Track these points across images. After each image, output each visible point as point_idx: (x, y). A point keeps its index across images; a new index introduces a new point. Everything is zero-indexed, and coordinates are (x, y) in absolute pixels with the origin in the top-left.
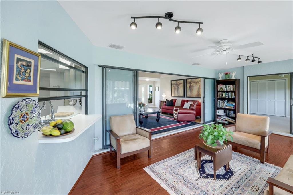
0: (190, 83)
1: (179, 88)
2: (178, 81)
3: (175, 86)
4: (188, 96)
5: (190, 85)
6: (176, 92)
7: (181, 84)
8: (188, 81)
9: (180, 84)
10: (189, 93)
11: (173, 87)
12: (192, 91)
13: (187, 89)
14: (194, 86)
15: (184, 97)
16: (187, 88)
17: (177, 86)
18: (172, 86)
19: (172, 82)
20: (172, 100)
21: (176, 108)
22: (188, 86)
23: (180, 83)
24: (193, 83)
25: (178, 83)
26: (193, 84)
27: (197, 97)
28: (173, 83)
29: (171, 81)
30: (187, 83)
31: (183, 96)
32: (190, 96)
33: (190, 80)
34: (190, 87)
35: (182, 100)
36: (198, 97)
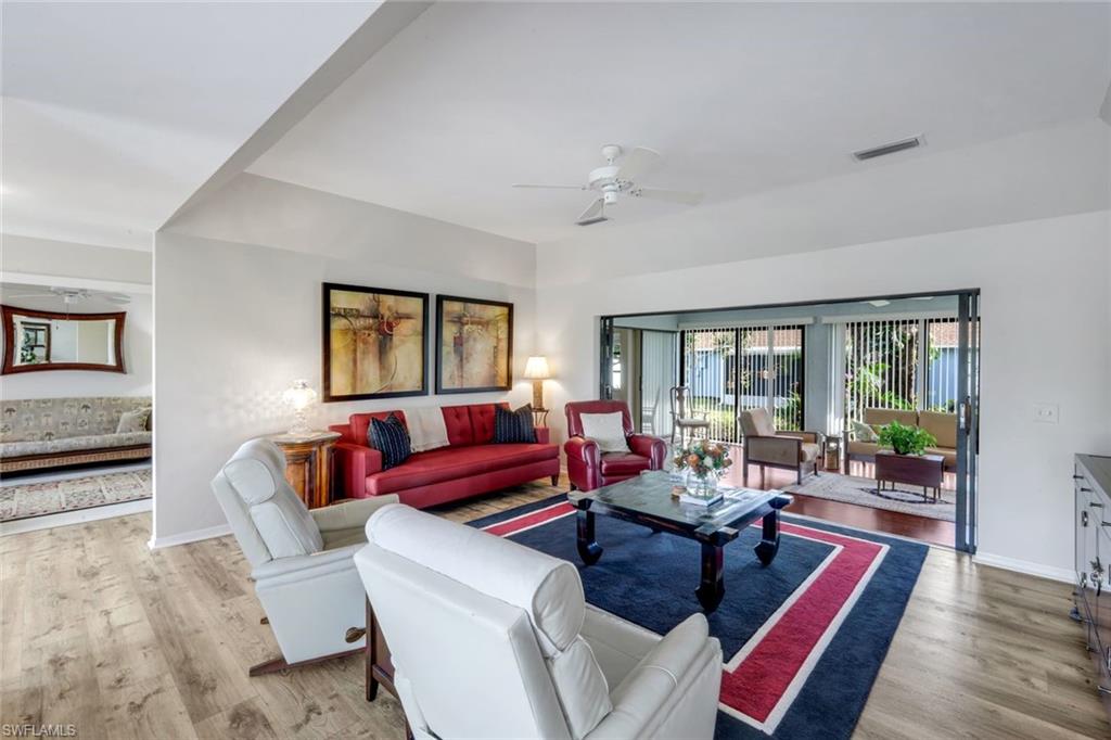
0: (459, 321)
1: (396, 339)
2: (383, 297)
4: (443, 387)
5: (461, 332)
6: (371, 368)
7: (408, 317)
8: (445, 306)
9: (400, 317)
10: (451, 373)
11: (346, 330)
12: (466, 359)
13: (444, 350)
14: (475, 340)
16: (440, 342)
17: (379, 331)
18: (337, 324)
19: (337, 296)
23: (402, 310)
24: (472, 323)
25: (384, 311)
26: (474, 327)
27: (485, 386)
28: (340, 300)
29: (328, 288)
30: (445, 319)
32: (456, 387)
33: (457, 307)
34: (459, 342)
35: (443, 409)
36: (492, 385)
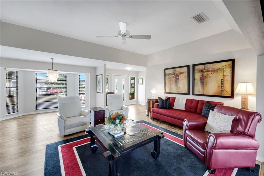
0: (202, 71)
1: (180, 79)
2: (176, 69)
3: (171, 76)
4: (195, 93)
5: (203, 75)
6: (174, 86)
7: (183, 73)
8: (197, 67)
9: (181, 73)
10: (198, 89)
11: (168, 78)
12: (206, 84)
13: (196, 81)
14: (210, 77)
15: (188, 94)
16: (194, 79)
17: (176, 77)
19: (166, 71)
20: (169, 99)
21: (190, 123)
22: (198, 76)
23: (181, 71)
24: (208, 71)
25: (177, 72)
26: (209, 73)
30: (196, 71)
31: (187, 92)
32: (201, 94)
33: (201, 67)
34: (202, 78)
35: (187, 99)
36: (221, 95)
